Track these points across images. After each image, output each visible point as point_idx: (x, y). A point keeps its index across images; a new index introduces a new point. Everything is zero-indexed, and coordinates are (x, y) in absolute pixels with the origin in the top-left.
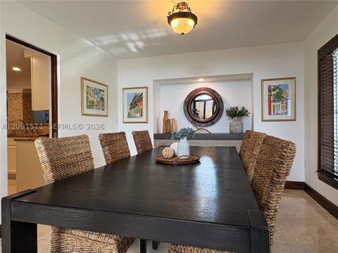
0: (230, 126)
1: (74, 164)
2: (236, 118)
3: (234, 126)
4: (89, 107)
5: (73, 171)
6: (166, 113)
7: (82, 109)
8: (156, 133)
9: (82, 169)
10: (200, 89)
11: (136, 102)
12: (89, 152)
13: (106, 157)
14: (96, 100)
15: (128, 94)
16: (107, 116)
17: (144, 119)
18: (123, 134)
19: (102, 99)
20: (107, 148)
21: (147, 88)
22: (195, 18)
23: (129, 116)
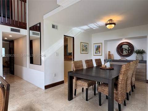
0: (136, 57)
1: (79, 67)
2: (139, 54)
3: (138, 57)
4: (82, 51)
5: (79, 69)
6: (109, 52)
7: (81, 52)
8: (105, 59)
9: (81, 68)
10: (124, 43)
11: (98, 48)
12: (82, 65)
13: (86, 66)
14: (85, 49)
15: (95, 46)
16: (88, 53)
17: (101, 54)
18: (92, 60)
19: (87, 48)
20: (87, 64)
21: (102, 43)
22: (114, 24)
23: (96, 53)
